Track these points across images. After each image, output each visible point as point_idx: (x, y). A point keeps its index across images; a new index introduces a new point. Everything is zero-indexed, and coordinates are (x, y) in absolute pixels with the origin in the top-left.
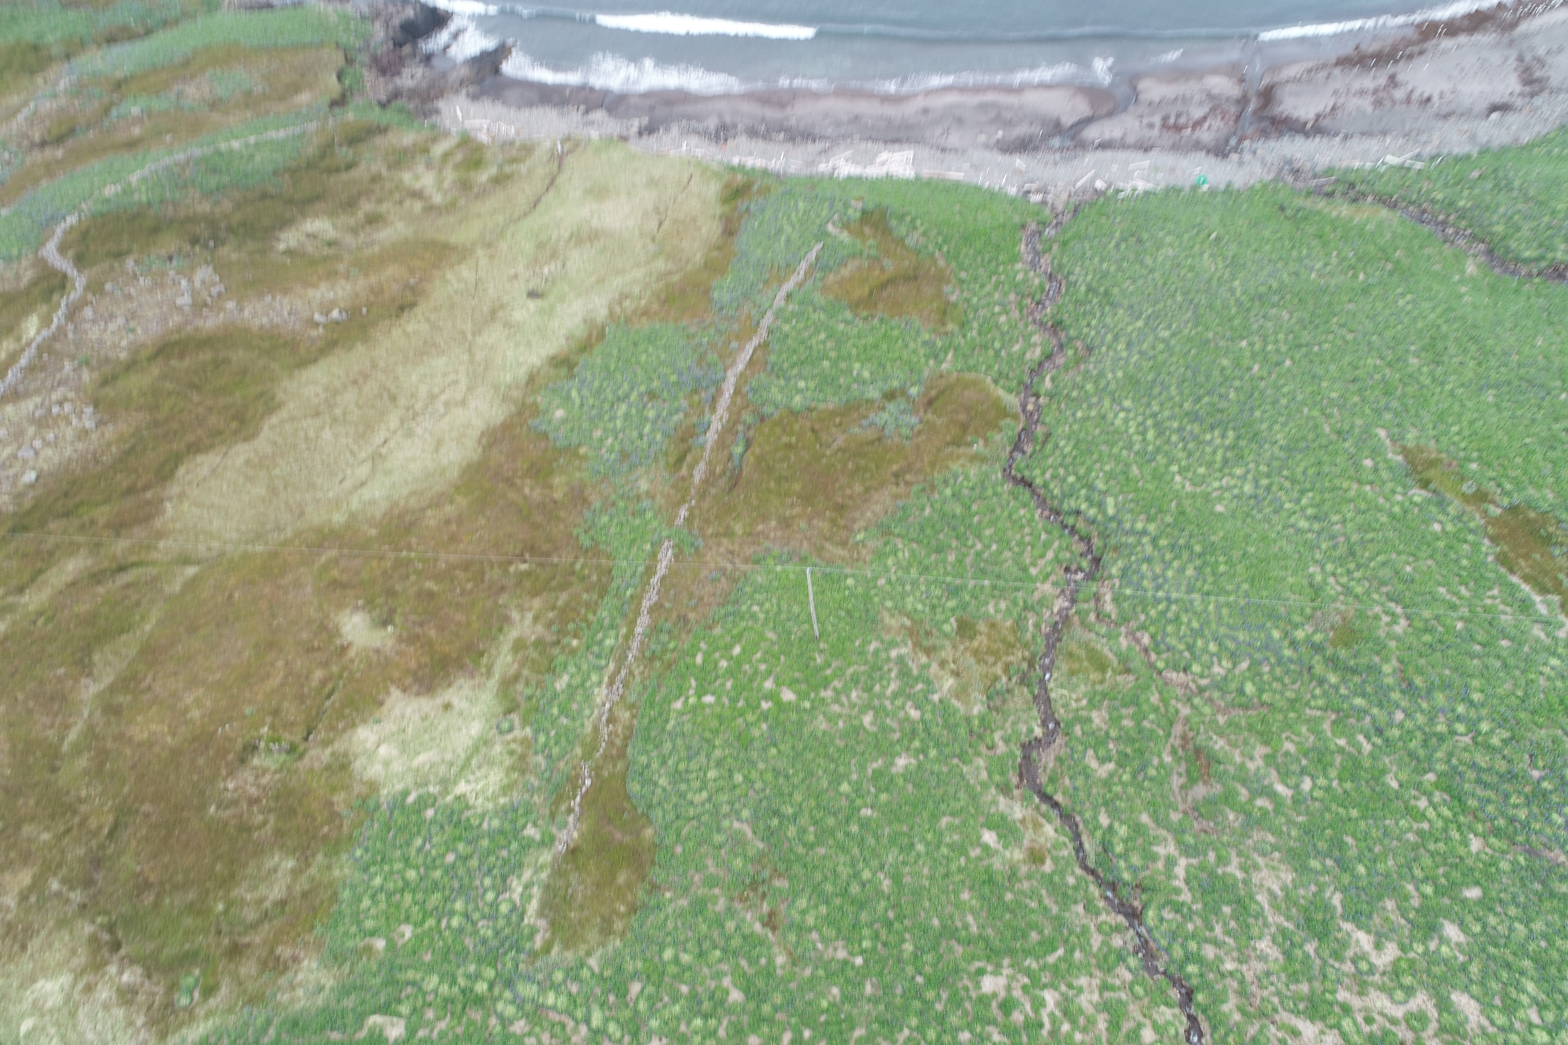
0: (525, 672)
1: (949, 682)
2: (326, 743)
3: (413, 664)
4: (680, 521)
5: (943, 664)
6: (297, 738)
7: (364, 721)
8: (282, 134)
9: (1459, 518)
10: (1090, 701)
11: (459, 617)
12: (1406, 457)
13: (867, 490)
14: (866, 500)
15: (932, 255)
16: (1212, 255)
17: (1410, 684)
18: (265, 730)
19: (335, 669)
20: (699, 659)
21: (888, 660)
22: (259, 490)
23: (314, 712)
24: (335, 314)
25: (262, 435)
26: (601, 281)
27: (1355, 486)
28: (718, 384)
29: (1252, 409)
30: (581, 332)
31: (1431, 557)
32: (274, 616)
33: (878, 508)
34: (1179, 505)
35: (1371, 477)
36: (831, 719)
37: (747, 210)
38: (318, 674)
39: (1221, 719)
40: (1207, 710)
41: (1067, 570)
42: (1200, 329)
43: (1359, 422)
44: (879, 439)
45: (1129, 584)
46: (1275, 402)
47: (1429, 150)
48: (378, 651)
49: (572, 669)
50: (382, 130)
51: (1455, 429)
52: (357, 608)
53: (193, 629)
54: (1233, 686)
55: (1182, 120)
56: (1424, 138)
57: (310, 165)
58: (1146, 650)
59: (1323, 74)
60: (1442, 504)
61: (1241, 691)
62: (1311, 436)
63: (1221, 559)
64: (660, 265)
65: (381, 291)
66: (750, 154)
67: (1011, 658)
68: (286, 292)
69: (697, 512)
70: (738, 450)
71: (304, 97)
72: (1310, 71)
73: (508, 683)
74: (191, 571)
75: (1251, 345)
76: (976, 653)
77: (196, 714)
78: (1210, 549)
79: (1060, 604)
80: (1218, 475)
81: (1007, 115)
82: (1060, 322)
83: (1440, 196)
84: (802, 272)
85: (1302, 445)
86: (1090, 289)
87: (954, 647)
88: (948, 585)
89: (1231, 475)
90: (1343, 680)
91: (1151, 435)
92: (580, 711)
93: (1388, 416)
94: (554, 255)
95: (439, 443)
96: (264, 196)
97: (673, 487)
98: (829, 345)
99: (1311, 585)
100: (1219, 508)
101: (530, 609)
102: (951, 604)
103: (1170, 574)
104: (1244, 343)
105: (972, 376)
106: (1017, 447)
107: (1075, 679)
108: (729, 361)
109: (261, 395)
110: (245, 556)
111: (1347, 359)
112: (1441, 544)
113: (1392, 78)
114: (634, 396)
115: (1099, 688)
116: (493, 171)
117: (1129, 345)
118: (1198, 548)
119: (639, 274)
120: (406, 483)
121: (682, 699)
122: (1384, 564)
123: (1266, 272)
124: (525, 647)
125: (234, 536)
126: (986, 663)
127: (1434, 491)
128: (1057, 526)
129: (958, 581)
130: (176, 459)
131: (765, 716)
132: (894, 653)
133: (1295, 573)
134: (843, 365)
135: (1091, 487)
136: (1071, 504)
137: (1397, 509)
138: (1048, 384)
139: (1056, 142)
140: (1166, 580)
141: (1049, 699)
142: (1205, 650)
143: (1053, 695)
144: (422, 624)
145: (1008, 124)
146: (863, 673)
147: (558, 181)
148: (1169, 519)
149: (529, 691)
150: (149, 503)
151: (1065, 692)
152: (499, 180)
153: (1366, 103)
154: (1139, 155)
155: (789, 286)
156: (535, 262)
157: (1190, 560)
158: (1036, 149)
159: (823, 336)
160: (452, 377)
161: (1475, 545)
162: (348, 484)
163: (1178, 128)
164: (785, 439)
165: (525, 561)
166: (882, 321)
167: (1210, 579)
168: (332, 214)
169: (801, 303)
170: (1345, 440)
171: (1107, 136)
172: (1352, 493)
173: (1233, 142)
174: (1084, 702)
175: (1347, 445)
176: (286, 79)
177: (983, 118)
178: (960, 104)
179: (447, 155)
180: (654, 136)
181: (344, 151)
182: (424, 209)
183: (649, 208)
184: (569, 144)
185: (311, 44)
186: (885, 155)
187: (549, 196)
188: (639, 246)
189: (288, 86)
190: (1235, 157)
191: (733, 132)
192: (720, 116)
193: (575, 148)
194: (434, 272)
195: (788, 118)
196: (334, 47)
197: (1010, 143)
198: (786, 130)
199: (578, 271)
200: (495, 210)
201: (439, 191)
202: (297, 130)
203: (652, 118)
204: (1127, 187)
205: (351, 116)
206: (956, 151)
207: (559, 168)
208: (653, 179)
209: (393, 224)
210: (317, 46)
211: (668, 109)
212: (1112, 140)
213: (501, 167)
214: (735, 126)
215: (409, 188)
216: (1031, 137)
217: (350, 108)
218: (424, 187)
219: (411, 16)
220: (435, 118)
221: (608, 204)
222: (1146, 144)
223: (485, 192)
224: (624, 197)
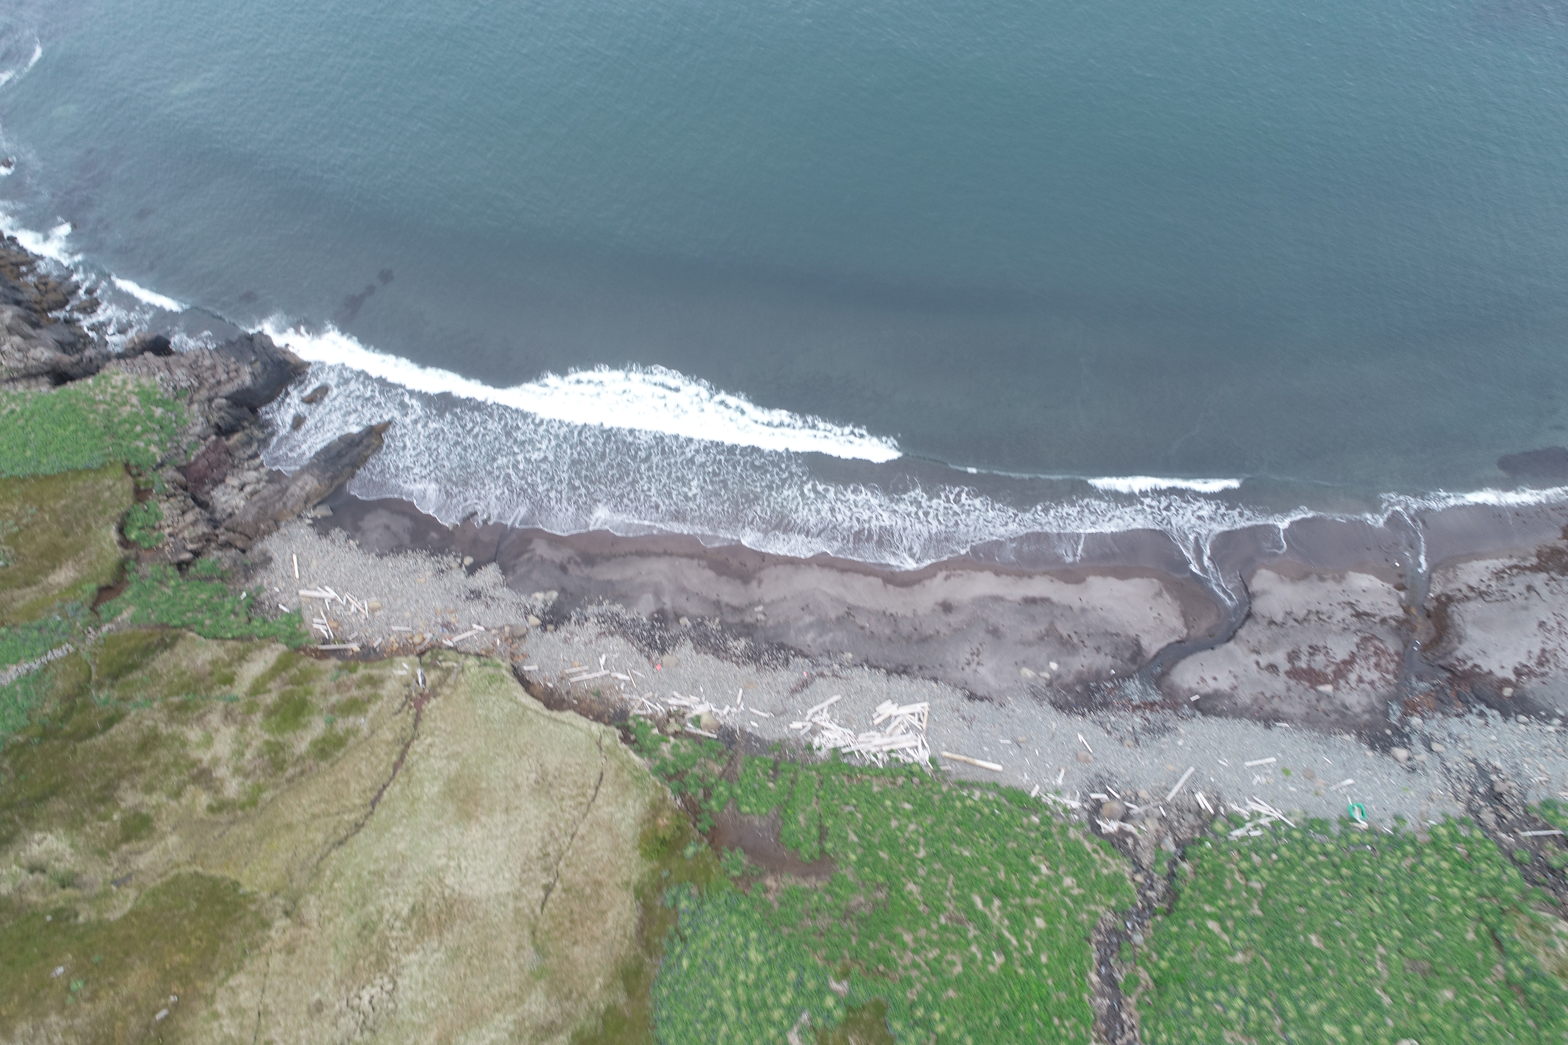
8: (12, 673)
37: (675, 907)
50: (170, 638)
55: (1319, 662)
57: (46, 734)
59: (1520, 583)
64: (538, 1004)
66: (693, 689)
71: (63, 576)
72: (1499, 575)
81: (1063, 629)
94: (381, 963)
116: (317, 727)
139: (1134, 690)
145: (1066, 646)
147: (410, 758)
152: (326, 749)
154: (1258, 729)
156: (352, 972)
158: (1105, 705)
163: (1313, 678)
168: (73, 821)
171: (1211, 686)
173: (1396, 711)
176: (42, 539)
177: (1030, 631)
178: (997, 599)
179: (258, 688)
180: (563, 633)
181: (103, 695)
182: (211, 809)
183: (534, 852)
184: (433, 676)
185: (88, 469)
186: (887, 708)
187: (394, 789)
188: (511, 948)
189: (42, 556)
190: (1401, 753)
191: (674, 631)
192: (657, 595)
193: (442, 682)
194: (199, 984)
195: (752, 605)
196: (120, 471)
197: (1068, 688)
198: (748, 630)
199: (414, 1006)
200: (314, 817)
201: (237, 771)
202: (35, 665)
203: (563, 591)
204: (1245, 813)
205: (126, 615)
206: (990, 700)
207: (415, 726)
208: (545, 773)
209: (163, 837)
210: (97, 471)
211: (587, 571)
212: (1217, 695)
213: (331, 723)
214: (677, 617)
215: (194, 764)
216: (1098, 676)
217: (128, 594)
218: (216, 761)
219: (248, 380)
220: (261, 578)
221: (476, 832)
222: (1267, 708)
223: (302, 773)
224: (499, 817)
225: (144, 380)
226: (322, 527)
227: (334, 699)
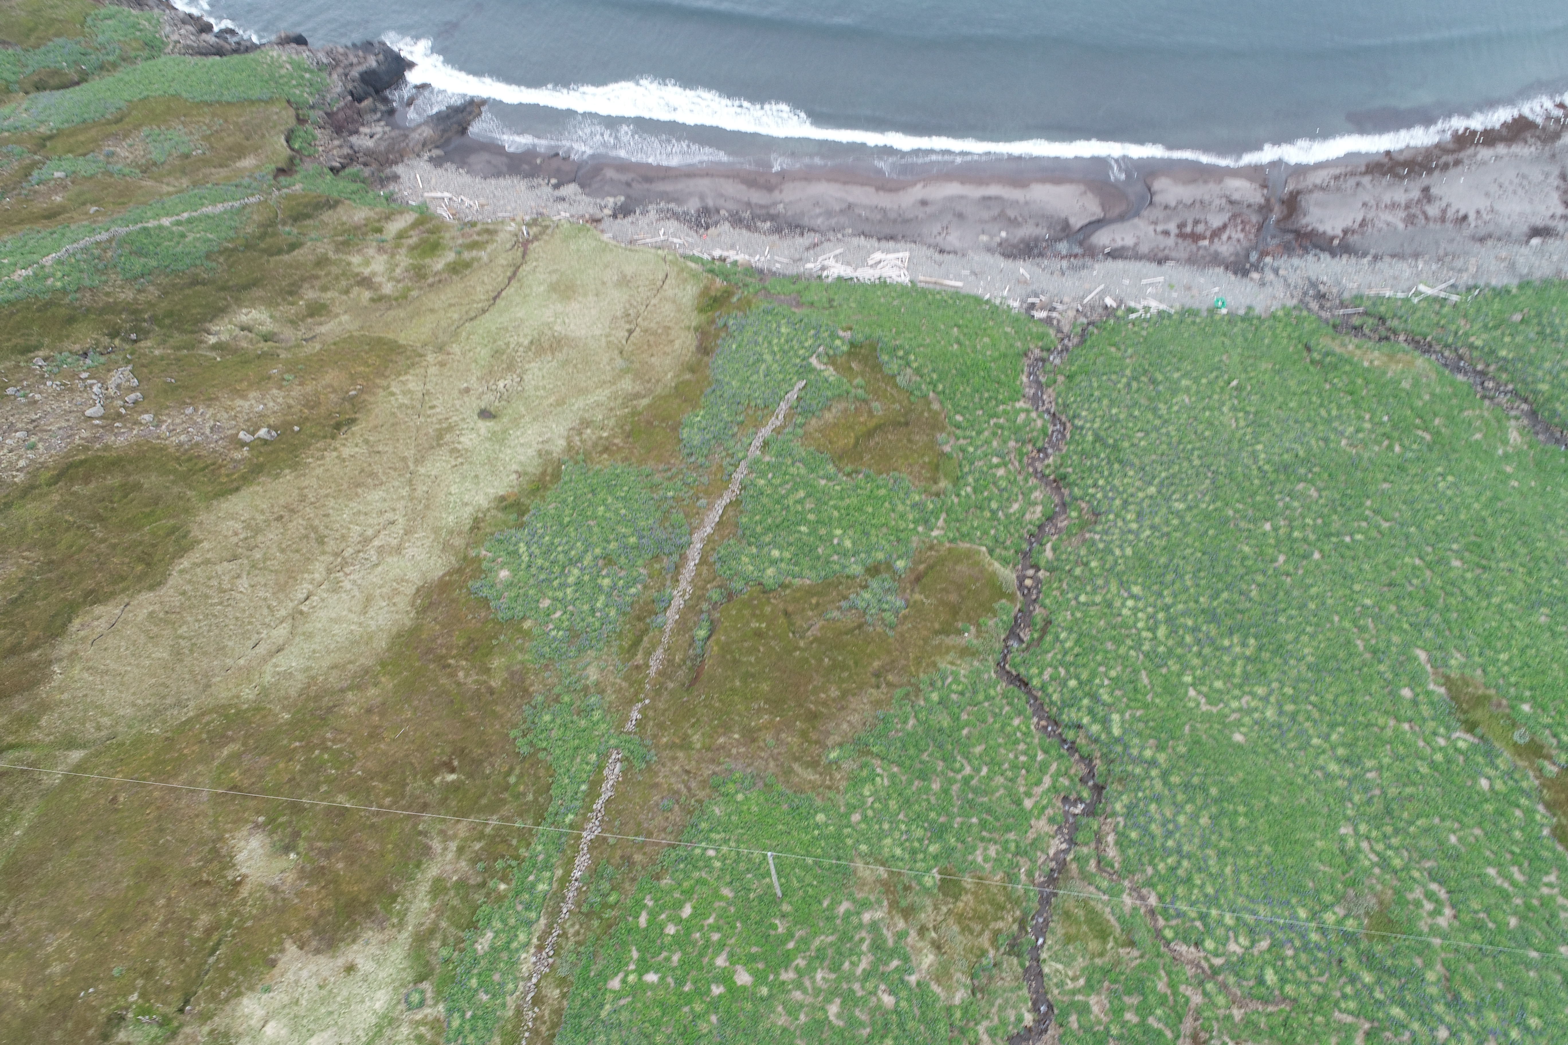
0: (444, 924)
1: (928, 959)
2: (205, 1017)
3: (314, 910)
4: (630, 726)
5: (922, 931)
6: (171, 1010)
7: (251, 988)
8: (220, 207)
9: (1510, 774)
10: (1088, 980)
11: (372, 845)
12: (1449, 690)
13: (845, 694)
14: (843, 708)
15: (925, 397)
16: (1234, 409)
17: (1457, 997)
18: (134, 997)
19: (223, 913)
20: (643, 920)
21: (861, 926)
22: (162, 653)
23: (193, 974)
24: (262, 432)
25: (171, 582)
26: (561, 402)
27: (1392, 723)
28: (682, 549)
29: (1276, 613)
30: (534, 469)
31: (1480, 824)
32: (161, 830)
33: (855, 718)
34: (1193, 729)
35: (1409, 713)
36: (793, 1010)
37: (725, 325)
38: (204, 919)
39: (1237, 1014)
40: (1221, 1000)
41: (1065, 799)
42: (1219, 504)
43: (1396, 639)
44: (860, 627)
45: (1136, 826)
46: (1302, 607)
47: (1465, 279)
48: (274, 889)
49: (497, 924)
50: (332, 204)
51: (1504, 657)
52: (257, 826)
53: (67, 843)
54: (1251, 971)
55: (1200, 228)
56: (1459, 263)
57: (248, 246)
58: (1152, 912)
59: (1352, 182)
60: (1490, 755)
61: (1261, 981)
62: (1342, 654)
63: (1241, 809)
64: (627, 385)
65: (318, 404)
66: (732, 247)
67: (1000, 924)
68: (210, 401)
69: (651, 713)
70: (702, 633)
71: (248, 162)
72: (1337, 178)
73: (421, 939)
74: (76, 755)
75: (1275, 529)
76: (960, 918)
77: (56, 968)
78: (1228, 794)
79: (1056, 845)
80: (1237, 692)
81: (1011, 213)
82: (1064, 477)
83: (1479, 343)
84: (781, 417)
85: (1333, 664)
86: (1097, 438)
87: (936, 908)
88: (932, 823)
89: (1253, 694)
90: (1379, 982)
91: (1162, 632)
92: (502, 985)
93: (1428, 634)
94: (510, 367)
95: (368, 600)
96: (195, 282)
97: (626, 678)
98: (809, 506)
99: (1342, 852)
100: (1238, 737)
101: (454, 837)
102: (933, 849)
103: (1181, 819)
104: (1267, 526)
105: (964, 545)
106: (1013, 633)
107: (1071, 948)
108: (695, 522)
109: (173, 530)
110: (139, 742)
111: (1382, 557)
112: (1489, 808)
113: (1426, 190)
114: (588, 560)
115: (1098, 961)
116: (451, 256)
117: (1140, 515)
118: (1214, 791)
119: (602, 395)
120: (328, 652)
121: (621, 975)
122: (1426, 831)
123: (1292, 435)
124: (445, 890)
125: (129, 711)
126: (971, 932)
127: (1482, 737)
128: (1055, 741)
129: (942, 819)
130: (71, 609)
131: (714, 1005)
132: (867, 917)
133: (1324, 836)
134: (823, 531)
135: (1095, 697)
136: (1070, 715)
137: (1439, 757)
138: (1049, 554)
139: (1063, 247)
140: (1177, 827)
141: (1040, 973)
142: (1220, 922)
143: (1046, 970)
144: (328, 854)
145: (1013, 222)
146: (831, 944)
147: (522, 272)
148: (1182, 749)
149: (444, 953)
150: (34, 665)
151: (1060, 967)
152: (457, 269)
153: (1397, 219)
154: (1154, 266)
155: (766, 432)
156: (490, 374)
157: (1205, 806)
158: (1041, 255)
159: (801, 494)
160: (389, 516)
161: (1529, 812)
162: (261, 650)
163: (1195, 237)
164: (754, 625)
165: (453, 770)
166: (867, 476)
167: (1228, 834)
168: (270, 303)
169: (779, 455)
170: (1380, 662)
171: (1119, 243)
172: (1389, 733)
173: (1254, 256)
174: (1082, 982)
175: (1382, 668)
176: (230, 140)
177: (986, 215)
178: (962, 197)
179: (401, 235)
180: (630, 219)
181: (287, 229)
182: (372, 300)
183: (619, 314)
184: (535, 230)
185: (260, 100)
186: (878, 256)
187: (510, 290)
188: (605, 360)
189: (230, 149)
190: (1255, 276)
191: (715, 218)
192: (702, 198)
193: (542, 233)
194: (378, 381)
195: (775, 204)
196: (285, 104)
197: (1014, 246)
198: (772, 218)
199: (537, 388)
200: (450, 305)
201: (390, 279)
202: (237, 204)
203: (628, 197)
204: (1139, 307)
205: (298, 187)
206: (956, 253)
207: (523, 257)
208: (624, 276)
209: (337, 315)
210: (266, 102)
211: (646, 186)
212: (1123, 248)
213: (459, 253)
214: (718, 211)
215: (357, 274)
216: (1037, 240)
217: (298, 177)
218: (374, 274)
219: (374, 64)
220: (392, 187)
221: (574, 306)
222: (1161, 255)
223: (440, 281)
224: (591, 298)
225: (294, 56)
226: (437, 162)
227: (460, 241)
